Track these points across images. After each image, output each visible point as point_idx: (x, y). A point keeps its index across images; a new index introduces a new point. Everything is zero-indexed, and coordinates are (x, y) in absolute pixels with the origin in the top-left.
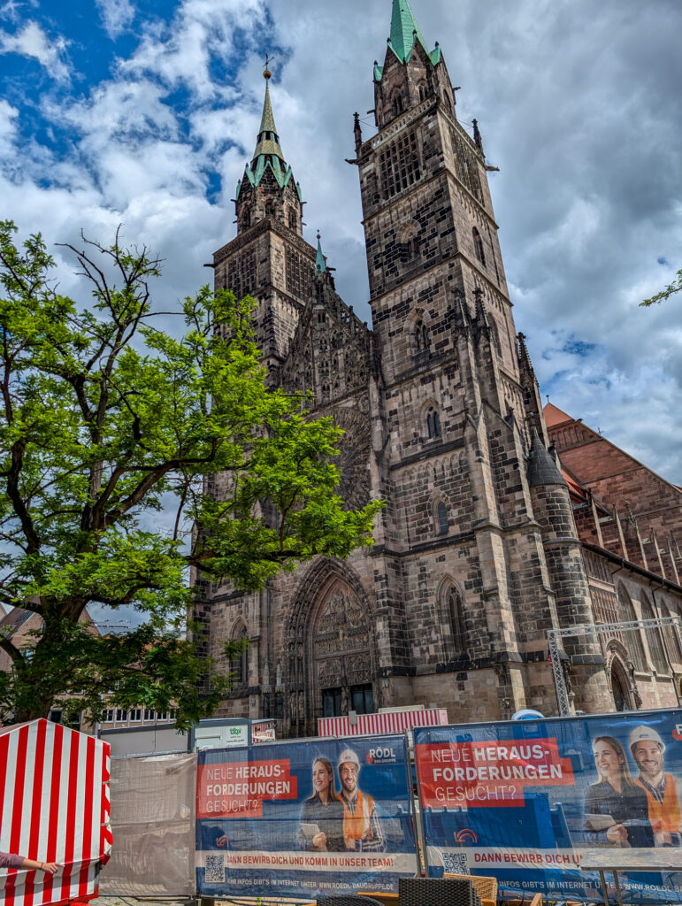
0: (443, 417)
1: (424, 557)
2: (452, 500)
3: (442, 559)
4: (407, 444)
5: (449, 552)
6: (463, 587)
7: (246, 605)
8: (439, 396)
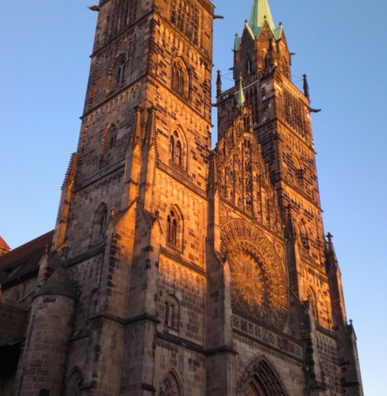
7: (182, 358)
8: (316, 289)
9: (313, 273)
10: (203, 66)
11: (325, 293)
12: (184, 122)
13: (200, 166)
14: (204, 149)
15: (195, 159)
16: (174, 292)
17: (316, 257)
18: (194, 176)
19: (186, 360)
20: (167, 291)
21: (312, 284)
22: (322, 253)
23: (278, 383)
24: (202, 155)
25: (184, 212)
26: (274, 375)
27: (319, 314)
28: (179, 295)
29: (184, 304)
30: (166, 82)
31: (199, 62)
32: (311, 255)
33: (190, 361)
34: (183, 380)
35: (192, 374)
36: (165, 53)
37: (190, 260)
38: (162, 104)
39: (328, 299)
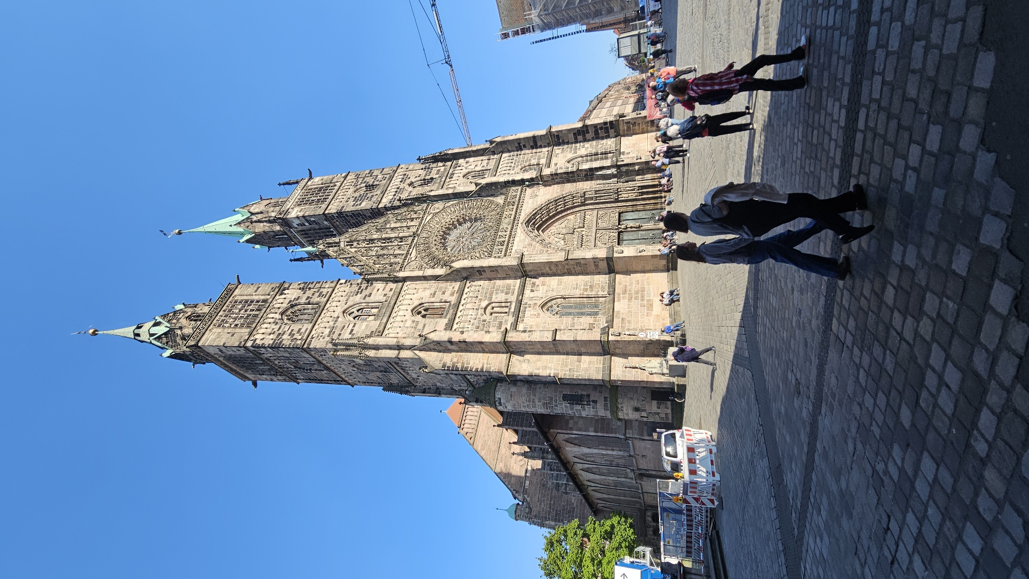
0: (478, 169)
2: (526, 162)
6: (575, 155)
7: (531, 299)
8: (465, 171)
9: (453, 174)
10: (286, 292)
12: (340, 308)
13: (376, 290)
14: (360, 287)
15: (370, 295)
16: (482, 308)
17: (439, 170)
18: (385, 295)
19: (532, 294)
20: (482, 315)
21: (461, 175)
22: (435, 165)
23: (541, 209)
24: (366, 289)
25: (417, 303)
26: (536, 213)
27: (484, 168)
28: (484, 304)
30: (307, 329)
31: (283, 296)
32: (438, 176)
33: (532, 291)
34: (546, 296)
35: (541, 287)
36: (280, 332)
37: (455, 295)
38: (327, 331)
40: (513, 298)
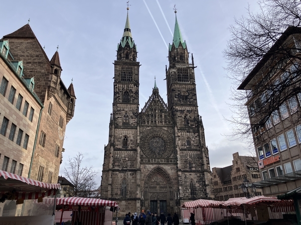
1: (186, 173)
2: (193, 162)
3: (191, 175)
4: (182, 145)
5: (192, 173)
6: (195, 182)
7: (128, 174)
8: (191, 137)
9: (190, 132)
10: (135, 87)
11: (196, 137)
12: (128, 109)
13: (134, 119)
15: (132, 118)
16: (125, 158)
17: (193, 125)
18: (132, 124)
19: (129, 174)
20: (123, 159)
22: (196, 122)
25: (128, 136)
26: (163, 170)
28: (127, 159)
29: (128, 161)
30: (120, 102)
31: (133, 86)
32: (190, 126)
33: (131, 174)
34: (128, 179)
37: (130, 148)
38: (119, 109)
39: (197, 138)
40: (128, 168)
